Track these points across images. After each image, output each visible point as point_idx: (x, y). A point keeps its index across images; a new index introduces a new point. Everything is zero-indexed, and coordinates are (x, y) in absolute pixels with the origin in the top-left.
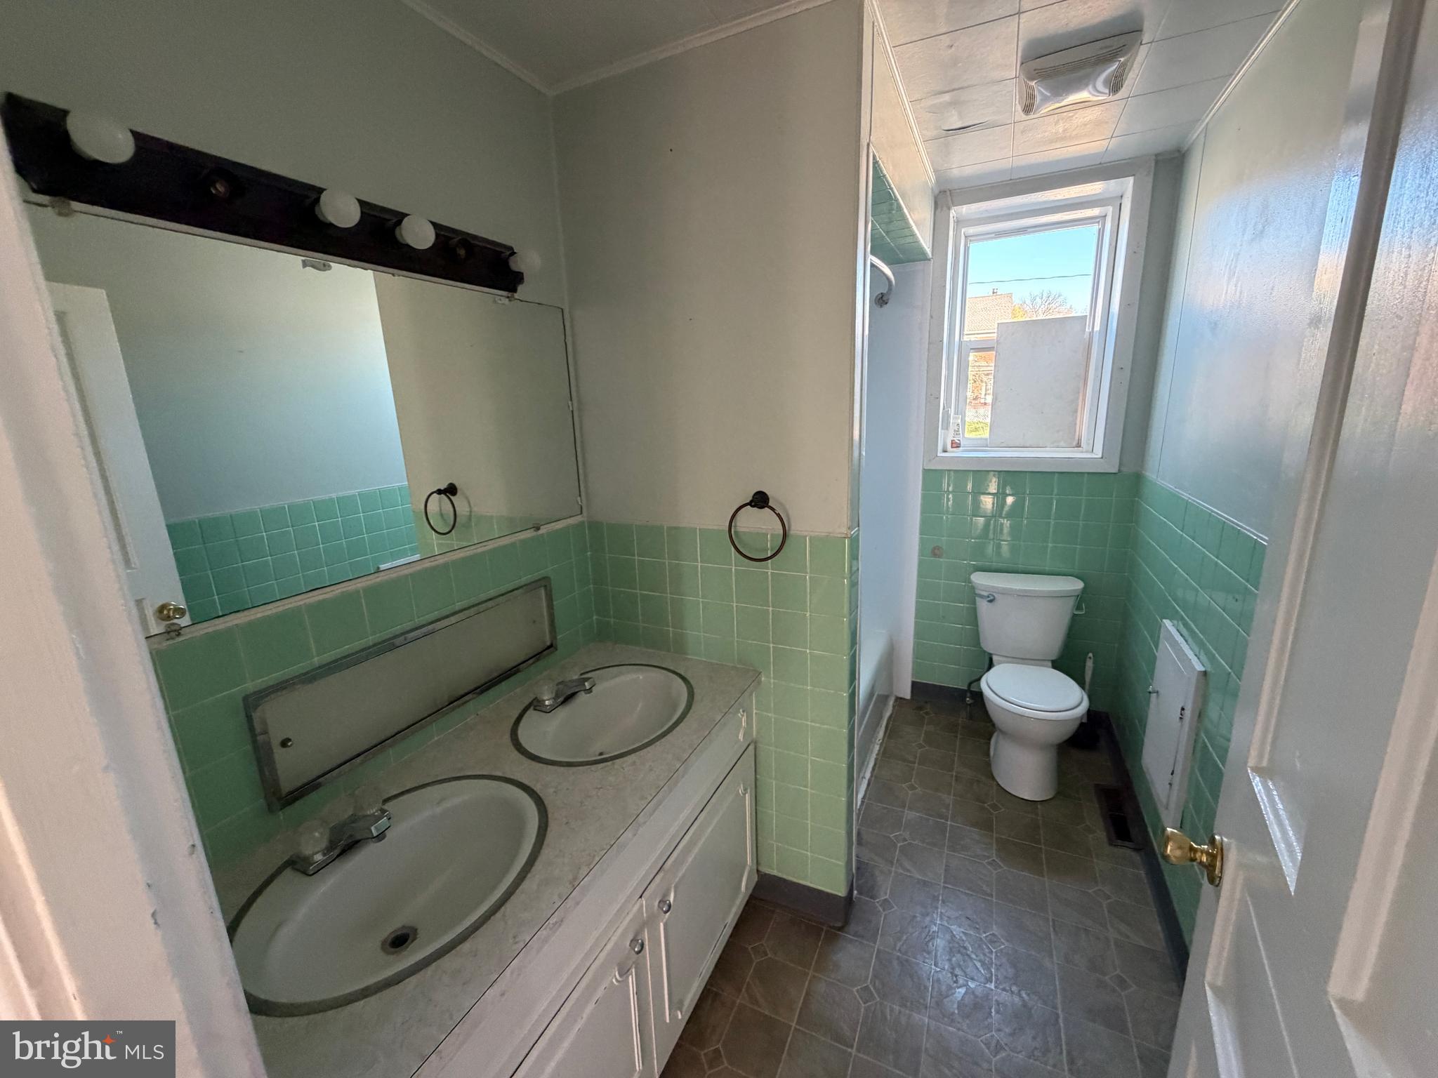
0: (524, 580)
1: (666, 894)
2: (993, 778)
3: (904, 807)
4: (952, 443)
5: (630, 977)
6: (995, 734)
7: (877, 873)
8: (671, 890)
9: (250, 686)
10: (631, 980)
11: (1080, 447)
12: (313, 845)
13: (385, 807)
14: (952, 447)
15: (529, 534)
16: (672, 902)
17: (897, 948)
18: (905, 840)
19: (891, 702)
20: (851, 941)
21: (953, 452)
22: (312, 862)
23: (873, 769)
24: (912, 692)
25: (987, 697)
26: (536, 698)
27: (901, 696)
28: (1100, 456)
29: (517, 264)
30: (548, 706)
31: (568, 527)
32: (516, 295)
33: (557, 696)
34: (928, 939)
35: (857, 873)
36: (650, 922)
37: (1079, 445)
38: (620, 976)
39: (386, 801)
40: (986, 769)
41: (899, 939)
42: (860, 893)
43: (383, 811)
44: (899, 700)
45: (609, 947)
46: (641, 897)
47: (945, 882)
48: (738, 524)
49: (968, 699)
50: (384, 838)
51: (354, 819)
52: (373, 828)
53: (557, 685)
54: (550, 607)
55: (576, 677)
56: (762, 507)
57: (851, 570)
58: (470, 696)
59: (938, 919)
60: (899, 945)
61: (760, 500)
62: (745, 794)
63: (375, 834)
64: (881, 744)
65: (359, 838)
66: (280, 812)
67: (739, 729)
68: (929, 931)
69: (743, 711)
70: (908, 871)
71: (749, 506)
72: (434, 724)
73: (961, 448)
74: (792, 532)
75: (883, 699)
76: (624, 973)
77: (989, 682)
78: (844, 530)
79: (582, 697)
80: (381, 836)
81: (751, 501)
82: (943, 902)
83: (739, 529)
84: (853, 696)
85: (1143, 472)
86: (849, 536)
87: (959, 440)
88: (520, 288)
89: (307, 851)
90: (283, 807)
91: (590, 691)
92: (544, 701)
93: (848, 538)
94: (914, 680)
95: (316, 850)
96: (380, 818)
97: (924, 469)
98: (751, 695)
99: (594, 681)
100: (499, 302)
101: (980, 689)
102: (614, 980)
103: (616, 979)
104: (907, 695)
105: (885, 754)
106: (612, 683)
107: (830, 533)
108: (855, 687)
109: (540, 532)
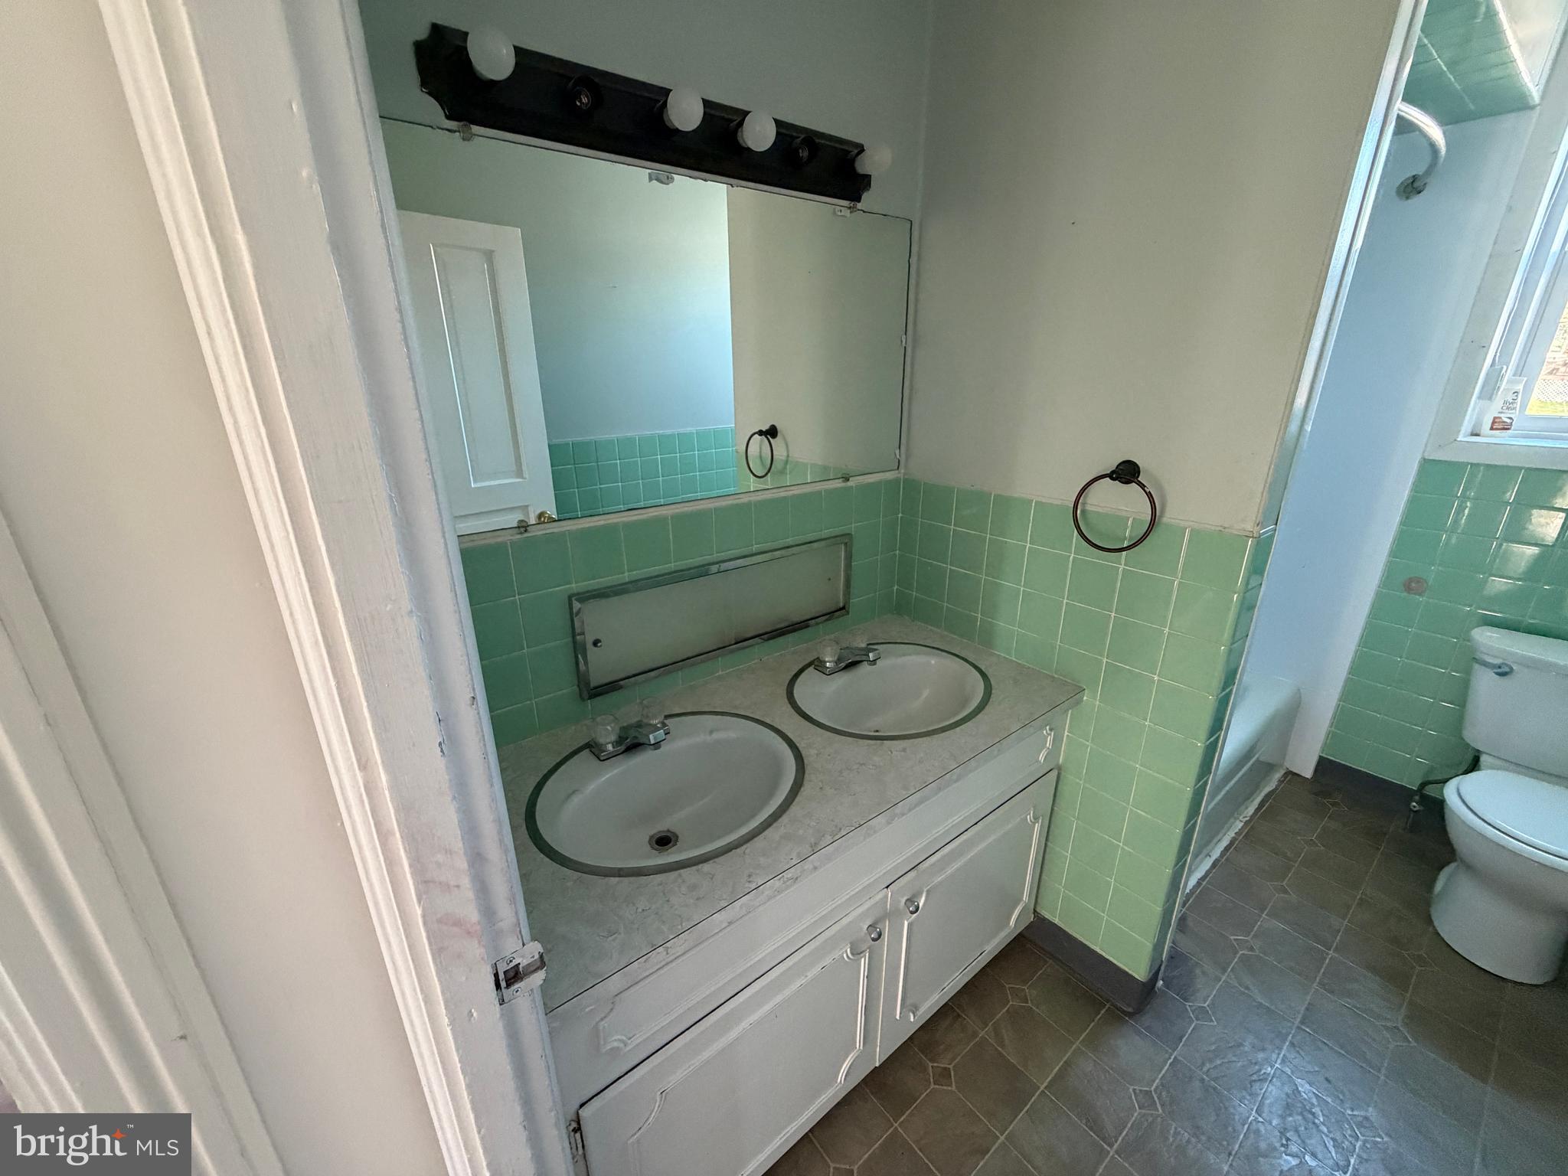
0: (825, 533)
1: (918, 894)
2: (1429, 921)
3: (1262, 910)
4: (1494, 422)
5: (863, 959)
6: (1453, 866)
7: (1198, 971)
8: (922, 894)
9: (575, 587)
10: (863, 963)
12: (607, 736)
13: (666, 722)
14: (1492, 429)
15: (838, 484)
16: (921, 905)
17: (1205, 1069)
18: (1252, 949)
19: (1278, 775)
20: (1139, 1033)
21: (1491, 436)
22: (605, 749)
23: (1227, 849)
24: (1316, 770)
25: (1450, 809)
26: (818, 658)
27: (1297, 771)
29: (864, 165)
30: (828, 668)
31: (879, 483)
32: (859, 206)
33: (839, 660)
34: (1255, 1077)
35: (1168, 961)
36: (893, 915)
38: (852, 954)
39: (667, 717)
40: (1421, 907)
41: (1211, 1061)
42: (1167, 985)
43: (664, 725)
44: (1291, 776)
45: (845, 921)
46: (887, 887)
47: (1302, 1022)
48: (1089, 501)
49: (1414, 804)
50: (659, 748)
51: (639, 725)
52: (651, 736)
53: (841, 649)
54: (848, 566)
55: (863, 645)
56: (1128, 482)
57: (1247, 584)
58: (757, 640)
59: (1279, 1061)
60: (1208, 1066)
61: (1127, 473)
62: (1034, 824)
63: (652, 742)
64: (1246, 823)
65: (641, 741)
66: (589, 701)
67: (1041, 748)
68: (1260, 1070)
69: (1051, 730)
70: (1247, 988)
71: (1108, 479)
72: (720, 659)
73: (1510, 432)
74: (1165, 520)
75: (1266, 768)
76: (857, 953)
77: (1461, 788)
78: (1249, 526)
79: (865, 668)
80: (657, 745)
81: (1113, 472)
82: (1292, 1044)
83: (1088, 508)
84: (1211, 750)
86: (1255, 536)
87: (1510, 418)
88: (865, 196)
89: (602, 741)
90: (590, 698)
91: (874, 662)
92: (826, 662)
93: (1252, 537)
94: (1321, 755)
95: (608, 741)
96: (658, 729)
97: (1425, 459)
98: (1066, 711)
99: (879, 653)
100: (839, 213)
101: (1443, 797)
102: (845, 955)
103: (847, 955)
104: (1307, 772)
105: (1249, 836)
106: (900, 660)
107: (1225, 528)
108: (1218, 738)
109: (849, 484)
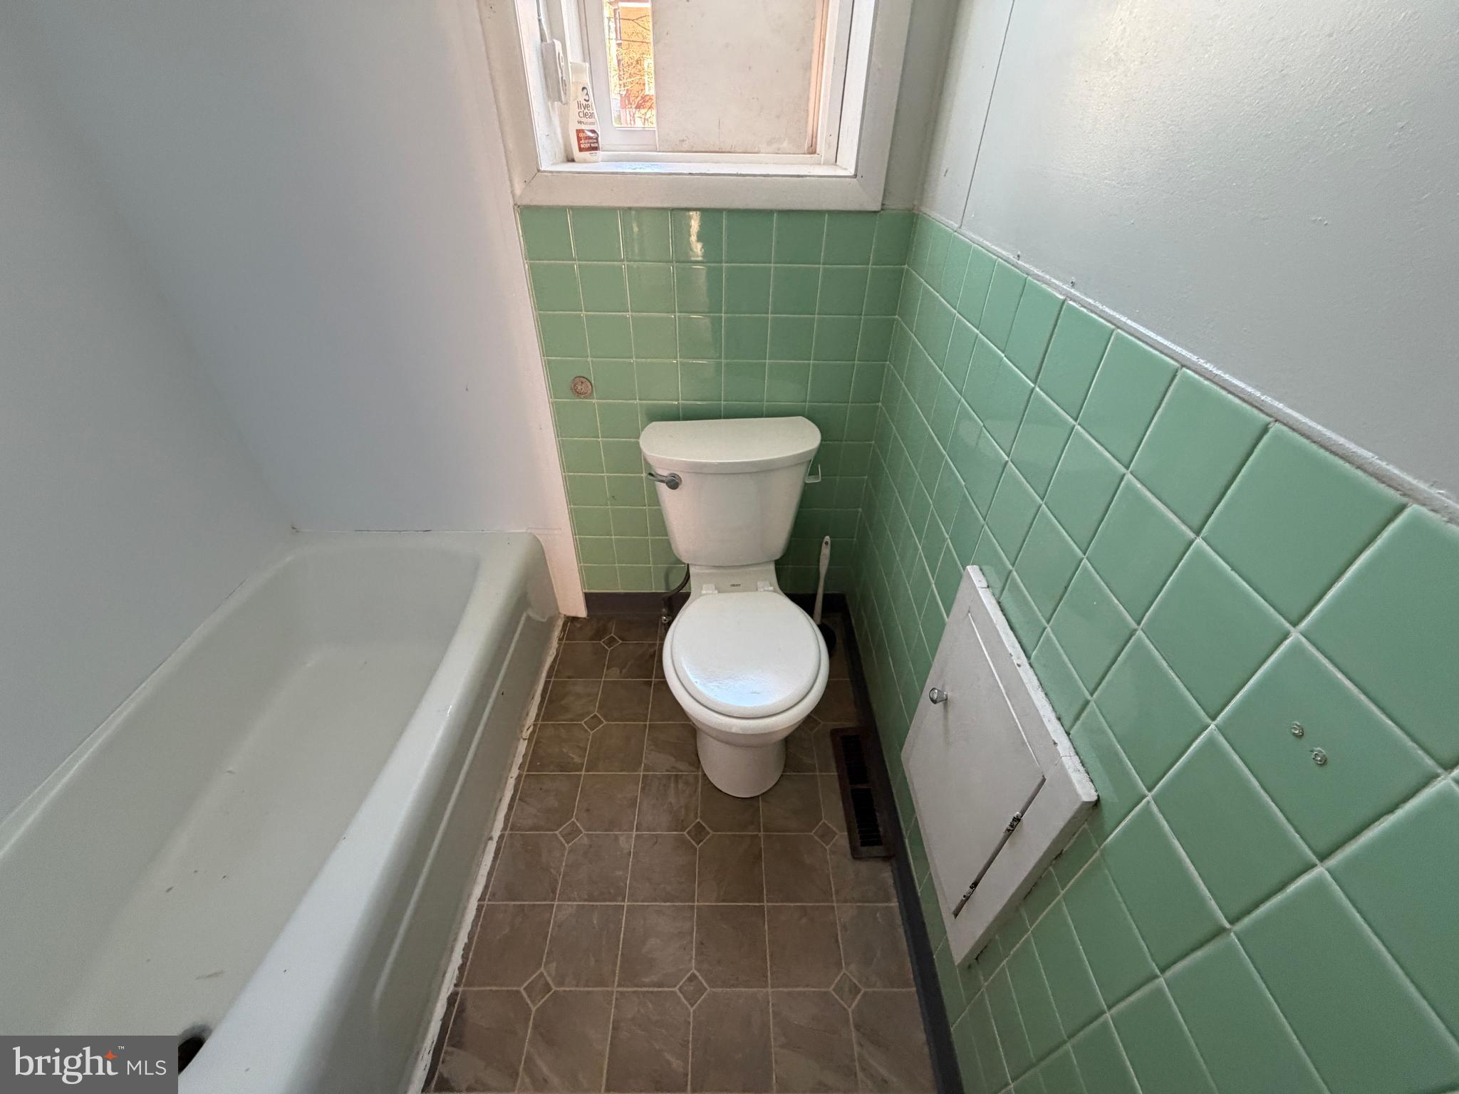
4: (579, 139)
11: (814, 152)
14: (581, 150)
19: (557, 630)
21: (585, 161)
24: (587, 608)
27: (573, 614)
28: (851, 171)
37: (812, 150)
44: (570, 621)
73: (599, 153)
85: (924, 209)
87: (593, 131)
94: (587, 591)
97: (519, 205)
104: (582, 612)
